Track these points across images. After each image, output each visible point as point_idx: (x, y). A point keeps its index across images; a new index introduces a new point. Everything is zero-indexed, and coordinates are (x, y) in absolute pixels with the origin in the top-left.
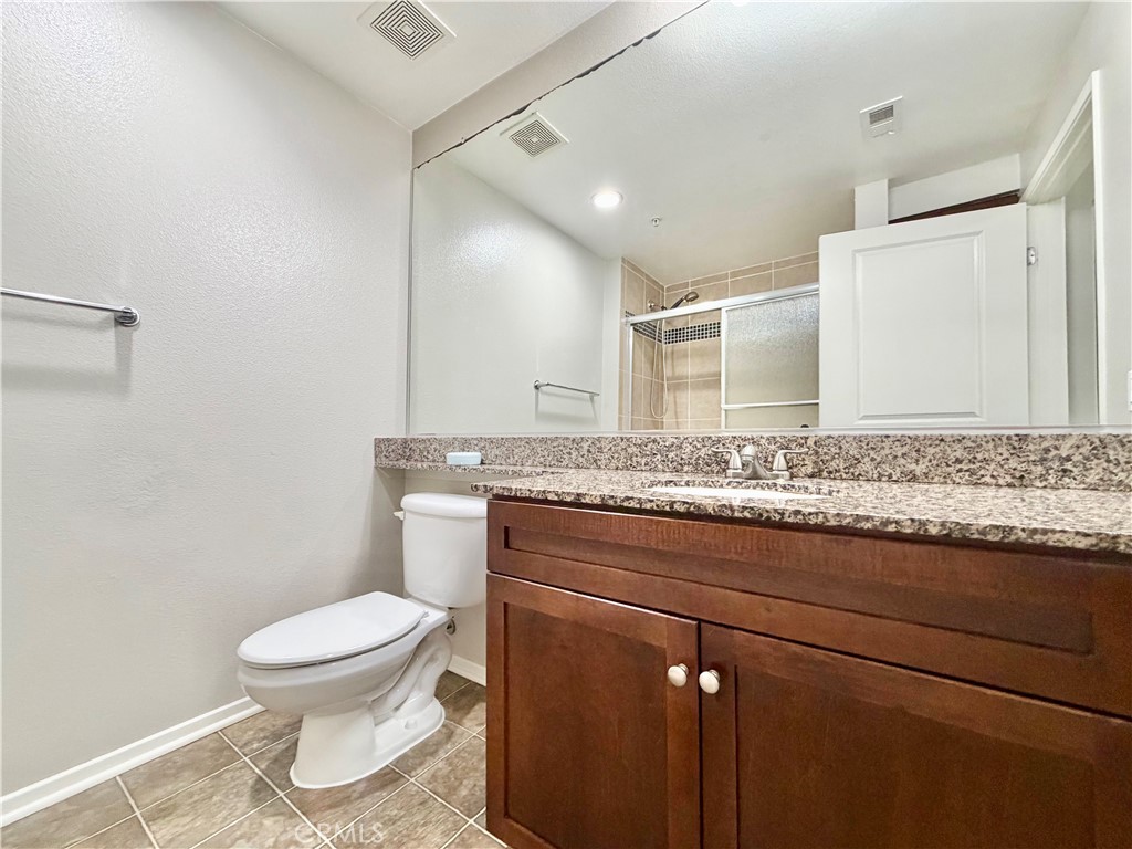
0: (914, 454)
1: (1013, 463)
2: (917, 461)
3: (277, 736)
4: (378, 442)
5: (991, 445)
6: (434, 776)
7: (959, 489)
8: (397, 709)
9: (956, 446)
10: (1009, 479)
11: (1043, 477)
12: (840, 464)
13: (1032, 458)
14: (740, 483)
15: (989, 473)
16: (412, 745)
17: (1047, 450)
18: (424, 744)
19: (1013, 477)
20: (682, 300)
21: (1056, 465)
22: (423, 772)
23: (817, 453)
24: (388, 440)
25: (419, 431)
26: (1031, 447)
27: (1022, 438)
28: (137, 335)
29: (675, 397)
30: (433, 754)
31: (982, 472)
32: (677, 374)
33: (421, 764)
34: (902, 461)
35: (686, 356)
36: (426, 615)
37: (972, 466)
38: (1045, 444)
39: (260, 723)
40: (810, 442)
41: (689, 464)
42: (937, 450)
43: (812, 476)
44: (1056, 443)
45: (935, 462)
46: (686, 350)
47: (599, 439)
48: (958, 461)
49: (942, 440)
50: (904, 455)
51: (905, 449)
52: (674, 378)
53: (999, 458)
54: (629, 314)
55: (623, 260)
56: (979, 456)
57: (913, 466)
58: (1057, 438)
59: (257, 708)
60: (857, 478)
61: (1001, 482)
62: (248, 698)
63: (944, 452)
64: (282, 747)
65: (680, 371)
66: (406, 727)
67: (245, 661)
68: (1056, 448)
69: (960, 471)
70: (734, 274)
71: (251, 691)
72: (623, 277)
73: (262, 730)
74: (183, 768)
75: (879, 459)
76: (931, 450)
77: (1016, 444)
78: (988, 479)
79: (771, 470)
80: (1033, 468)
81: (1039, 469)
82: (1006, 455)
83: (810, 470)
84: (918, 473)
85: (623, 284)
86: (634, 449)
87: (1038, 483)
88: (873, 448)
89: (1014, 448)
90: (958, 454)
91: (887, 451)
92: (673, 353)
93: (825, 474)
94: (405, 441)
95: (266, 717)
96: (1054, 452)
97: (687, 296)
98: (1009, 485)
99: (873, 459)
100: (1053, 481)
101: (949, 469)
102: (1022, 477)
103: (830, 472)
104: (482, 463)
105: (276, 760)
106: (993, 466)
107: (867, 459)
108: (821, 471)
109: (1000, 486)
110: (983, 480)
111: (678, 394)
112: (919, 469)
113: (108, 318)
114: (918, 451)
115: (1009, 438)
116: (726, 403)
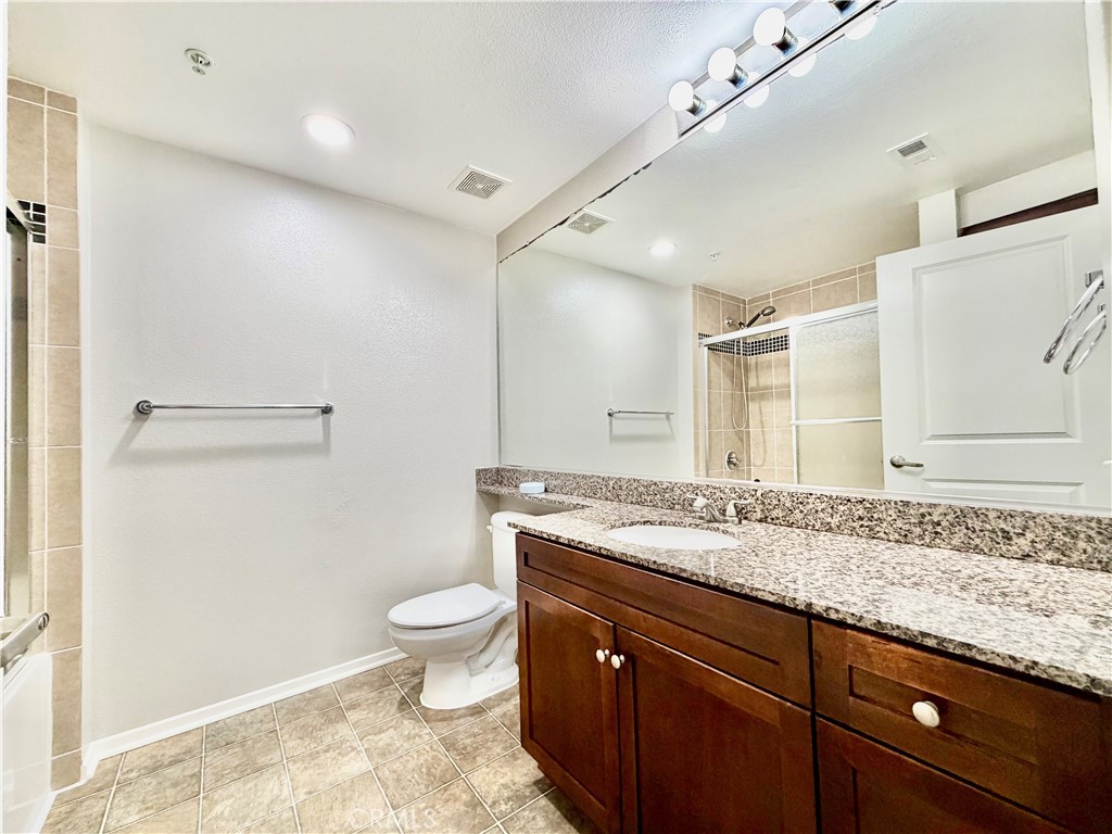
0: (830, 510)
1: (899, 523)
2: (832, 515)
3: (415, 674)
4: (479, 472)
5: (883, 507)
6: (505, 714)
7: (860, 541)
8: (487, 667)
9: (859, 506)
10: (897, 537)
11: (921, 537)
12: (778, 513)
13: (913, 521)
14: (697, 526)
15: (883, 530)
16: (496, 692)
17: (923, 515)
18: (503, 693)
19: (900, 535)
20: (759, 315)
21: (930, 528)
22: (498, 711)
23: (763, 503)
24: (485, 470)
25: (509, 461)
26: (912, 512)
27: (906, 504)
28: (333, 417)
29: (760, 407)
30: (507, 700)
31: (878, 529)
32: (761, 384)
33: (499, 705)
34: (821, 515)
35: (769, 367)
36: (504, 603)
37: (870, 523)
38: (922, 510)
39: (406, 664)
40: (759, 494)
41: (679, 504)
42: (845, 508)
43: (760, 521)
44: (930, 510)
45: (844, 518)
46: (770, 362)
47: (619, 479)
48: (861, 518)
49: (849, 501)
50: (823, 510)
51: (824, 505)
52: (758, 388)
53: (889, 519)
54: (702, 336)
55: (695, 286)
56: (875, 516)
57: (829, 520)
58: (931, 506)
59: (404, 655)
60: (791, 525)
61: (891, 538)
62: (396, 648)
63: (851, 510)
64: (417, 681)
65: (763, 381)
66: (493, 680)
67: (392, 623)
68: (930, 514)
69: (862, 526)
70: (816, 282)
71: (397, 642)
72: (695, 302)
73: (407, 669)
74: (364, 684)
75: (805, 512)
76: (842, 508)
77: (901, 509)
78: (882, 535)
79: (724, 515)
80: (913, 528)
81: (918, 530)
82: (894, 517)
83: (759, 515)
84: (833, 526)
85: (695, 309)
86: (641, 489)
87: (917, 541)
88: (801, 503)
89: (900, 512)
90: (860, 513)
91: (811, 506)
92: (756, 363)
93: (769, 520)
94: (498, 470)
95: (411, 661)
96: (928, 518)
97: (763, 311)
98: (897, 541)
99: (801, 512)
100: (928, 541)
101: (854, 524)
102: (906, 535)
103: (773, 519)
104: (546, 491)
105: (413, 688)
106: (885, 524)
107: (797, 511)
108: (766, 517)
109: (889, 541)
110: (878, 535)
111: (763, 403)
112: (834, 521)
113: (316, 413)
114: (832, 508)
115: (896, 503)
116: (797, 419)
